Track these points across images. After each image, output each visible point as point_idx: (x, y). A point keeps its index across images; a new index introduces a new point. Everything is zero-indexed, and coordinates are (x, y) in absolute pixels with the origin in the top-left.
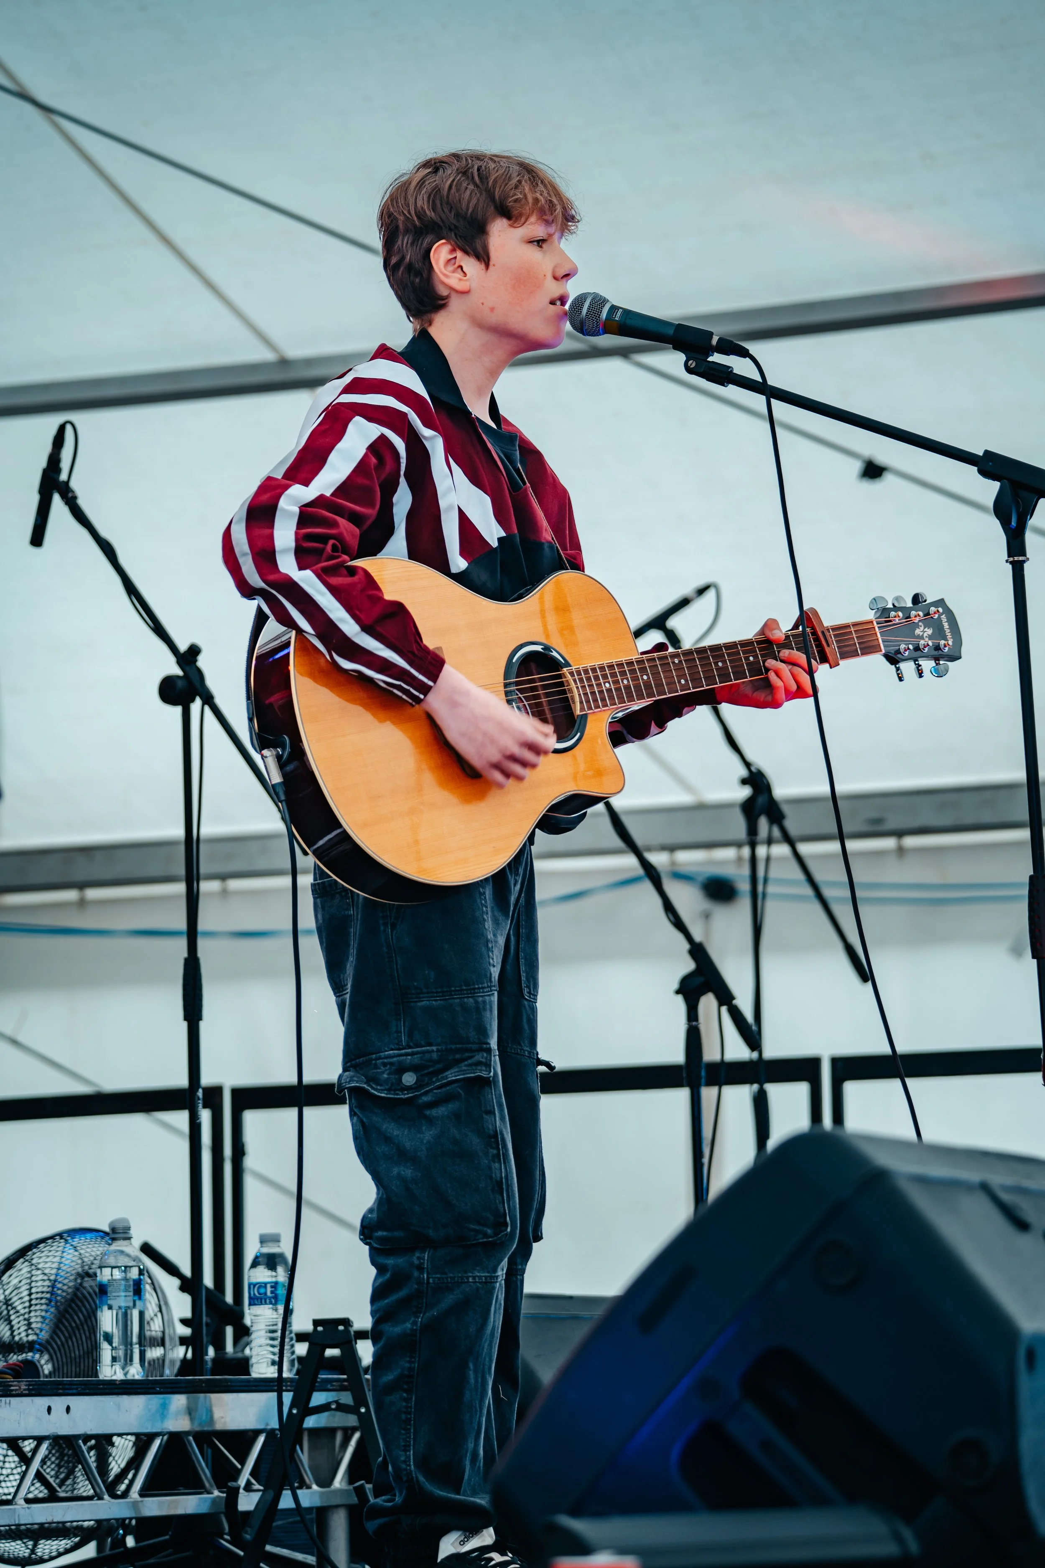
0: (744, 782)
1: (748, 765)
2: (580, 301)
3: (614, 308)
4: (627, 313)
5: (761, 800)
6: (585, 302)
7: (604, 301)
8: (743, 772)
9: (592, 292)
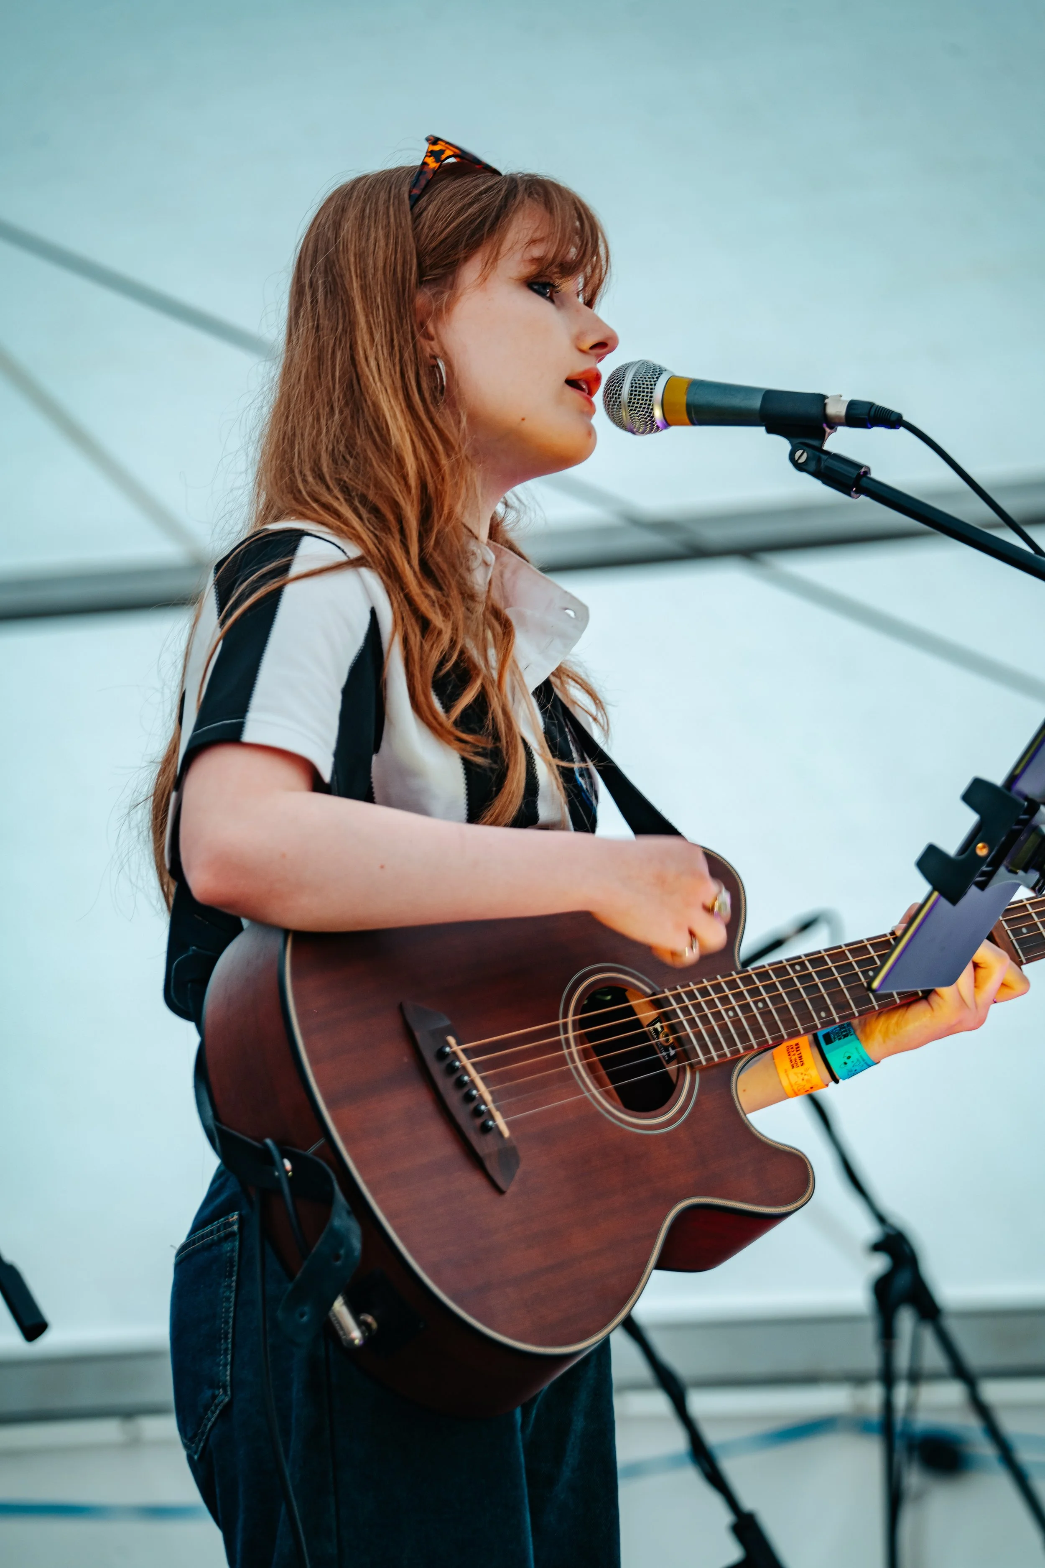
0: (877, 1248)
1: (881, 1218)
2: (616, 379)
3: (673, 381)
4: (696, 385)
5: (903, 1280)
6: (623, 380)
7: (658, 372)
8: (870, 1231)
9: (637, 360)
